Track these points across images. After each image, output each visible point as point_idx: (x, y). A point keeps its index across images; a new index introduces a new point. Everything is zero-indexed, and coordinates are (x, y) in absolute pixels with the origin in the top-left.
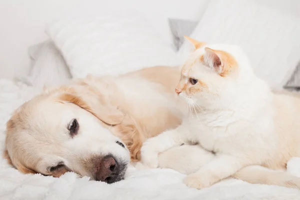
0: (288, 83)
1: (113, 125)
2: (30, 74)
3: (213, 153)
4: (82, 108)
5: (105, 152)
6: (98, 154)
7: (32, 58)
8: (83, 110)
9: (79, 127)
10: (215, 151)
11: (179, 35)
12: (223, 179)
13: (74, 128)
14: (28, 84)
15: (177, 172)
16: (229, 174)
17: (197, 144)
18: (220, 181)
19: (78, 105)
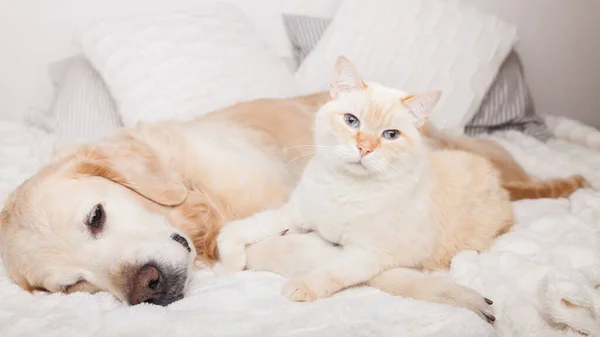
0: (473, 120)
1: (173, 206)
2: (50, 113)
3: (337, 245)
4: (115, 182)
5: (144, 259)
6: (133, 262)
7: (56, 84)
8: (117, 185)
9: (105, 217)
10: (342, 243)
11: (301, 43)
12: (349, 287)
13: (97, 221)
14: (48, 131)
15: (279, 276)
16: (357, 280)
17: (310, 231)
18: (344, 289)
19: (108, 178)
